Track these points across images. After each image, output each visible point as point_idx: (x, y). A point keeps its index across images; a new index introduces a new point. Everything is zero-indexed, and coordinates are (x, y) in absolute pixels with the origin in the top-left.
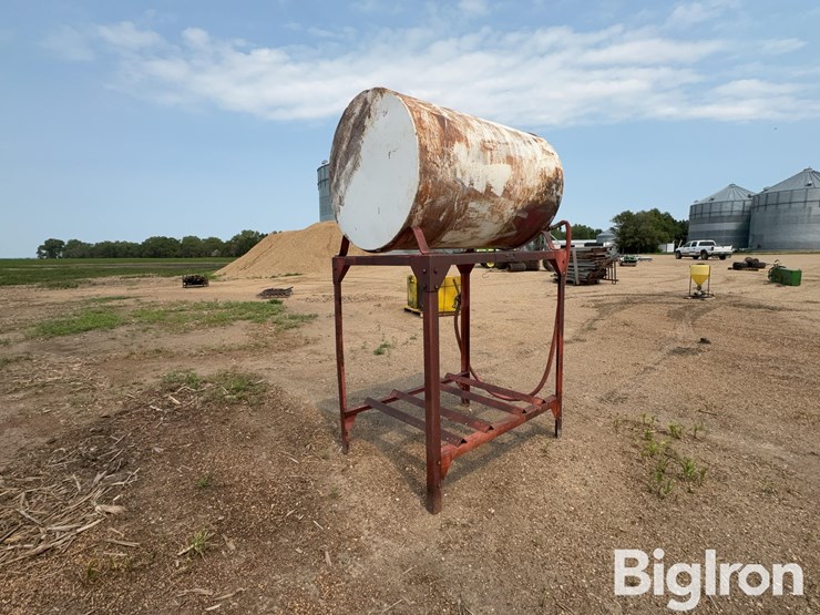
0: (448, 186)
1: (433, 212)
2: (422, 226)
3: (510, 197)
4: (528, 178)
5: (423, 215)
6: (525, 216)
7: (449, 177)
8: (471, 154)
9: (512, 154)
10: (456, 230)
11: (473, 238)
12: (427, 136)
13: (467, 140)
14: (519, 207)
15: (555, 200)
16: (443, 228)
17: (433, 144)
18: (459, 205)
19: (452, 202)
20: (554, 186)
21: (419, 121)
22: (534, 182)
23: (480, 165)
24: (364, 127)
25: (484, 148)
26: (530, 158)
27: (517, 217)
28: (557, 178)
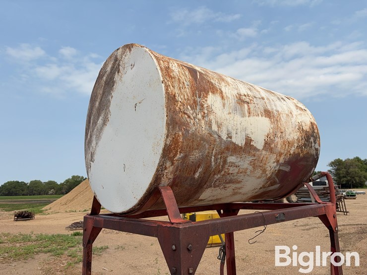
0: (202, 139)
1: (186, 168)
2: (173, 185)
3: (271, 151)
4: (288, 132)
5: (174, 172)
6: (287, 169)
7: (203, 129)
8: (227, 105)
9: (269, 108)
10: (215, 187)
11: (235, 194)
12: (176, 85)
13: (221, 92)
14: (282, 160)
15: (314, 152)
16: (200, 185)
17: (184, 94)
18: (216, 159)
19: (208, 156)
20: (312, 140)
21: (167, 71)
22: (293, 135)
23: (238, 118)
24: (114, 82)
25: (241, 100)
26: (287, 112)
27: (279, 170)
28: (313, 132)
